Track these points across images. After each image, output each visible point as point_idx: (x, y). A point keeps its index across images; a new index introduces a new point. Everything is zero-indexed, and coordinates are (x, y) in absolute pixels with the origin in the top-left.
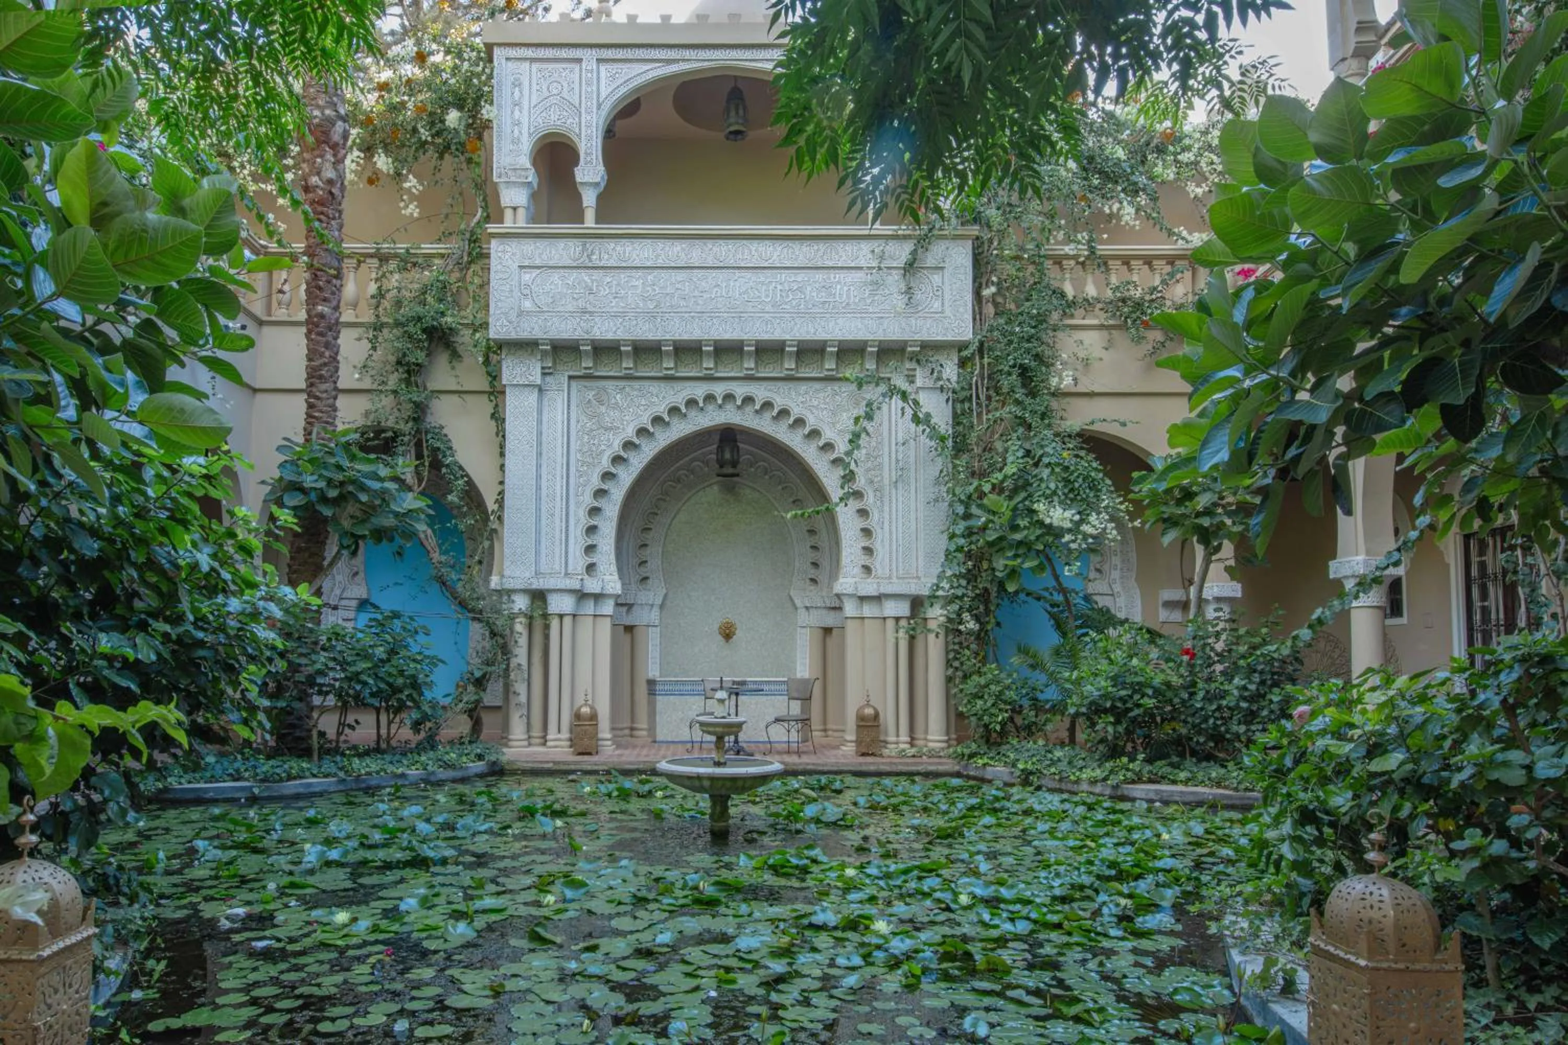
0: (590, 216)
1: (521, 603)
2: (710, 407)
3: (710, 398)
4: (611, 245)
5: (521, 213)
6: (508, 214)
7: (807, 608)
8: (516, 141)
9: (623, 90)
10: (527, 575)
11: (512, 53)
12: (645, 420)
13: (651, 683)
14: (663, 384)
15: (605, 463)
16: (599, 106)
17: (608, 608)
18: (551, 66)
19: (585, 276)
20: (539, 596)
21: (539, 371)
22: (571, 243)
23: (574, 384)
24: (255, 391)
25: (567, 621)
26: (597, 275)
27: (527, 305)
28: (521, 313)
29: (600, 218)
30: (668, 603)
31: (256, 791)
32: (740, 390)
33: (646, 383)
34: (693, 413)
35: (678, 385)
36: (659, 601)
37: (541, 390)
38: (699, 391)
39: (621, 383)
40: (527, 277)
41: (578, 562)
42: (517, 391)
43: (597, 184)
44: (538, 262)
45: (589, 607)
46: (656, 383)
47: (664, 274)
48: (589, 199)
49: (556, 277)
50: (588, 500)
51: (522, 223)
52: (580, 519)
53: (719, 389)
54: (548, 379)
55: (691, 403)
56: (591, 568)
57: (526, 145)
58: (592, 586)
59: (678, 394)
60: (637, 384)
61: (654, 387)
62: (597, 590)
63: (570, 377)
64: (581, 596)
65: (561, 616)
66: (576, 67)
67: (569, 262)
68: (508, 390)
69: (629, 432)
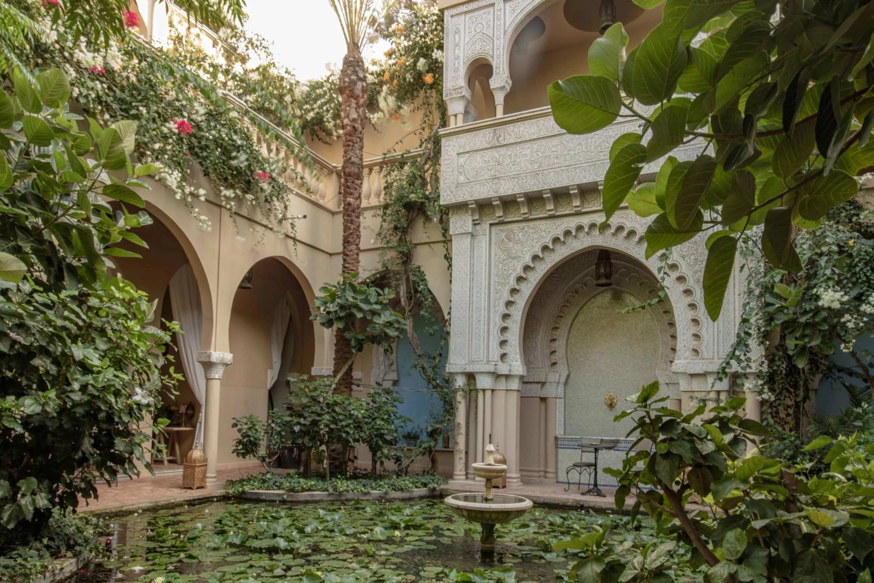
0: (500, 110)
1: (460, 382)
2: (581, 235)
3: (580, 228)
4: (510, 128)
5: (460, 117)
6: (452, 119)
7: (667, 384)
8: (456, 70)
9: (520, 17)
10: (463, 362)
11: (454, 11)
12: (537, 250)
13: (556, 439)
14: (548, 222)
15: (512, 283)
16: (505, 32)
17: (515, 385)
18: (475, 14)
19: (495, 153)
20: (471, 377)
21: (471, 222)
22: (487, 131)
23: (493, 228)
24: (331, 255)
25: (488, 394)
26: (502, 151)
27: (462, 179)
28: (458, 185)
29: (506, 111)
30: (570, 381)
31: (285, 497)
32: (600, 219)
33: (537, 223)
34: (568, 241)
35: (558, 222)
36: (563, 380)
37: (472, 235)
38: (572, 223)
39: (522, 225)
40: (462, 160)
41: (495, 352)
42: (459, 238)
43: (503, 88)
44: (468, 149)
45: (502, 385)
46: (544, 222)
47: (544, 142)
48: (499, 98)
49: (478, 157)
50: (502, 309)
51: (460, 123)
52: (497, 322)
53: (585, 221)
54: (478, 227)
55: (567, 233)
56: (503, 356)
57: (462, 71)
58: (503, 369)
59: (558, 228)
60: (531, 224)
61: (543, 225)
62: (507, 373)
63: (491, 225)
64: (497, 376)
65: (484, 390)
66: (491, 9)
67: (487, 146)
68: (453, 238)
69: (527, 259)
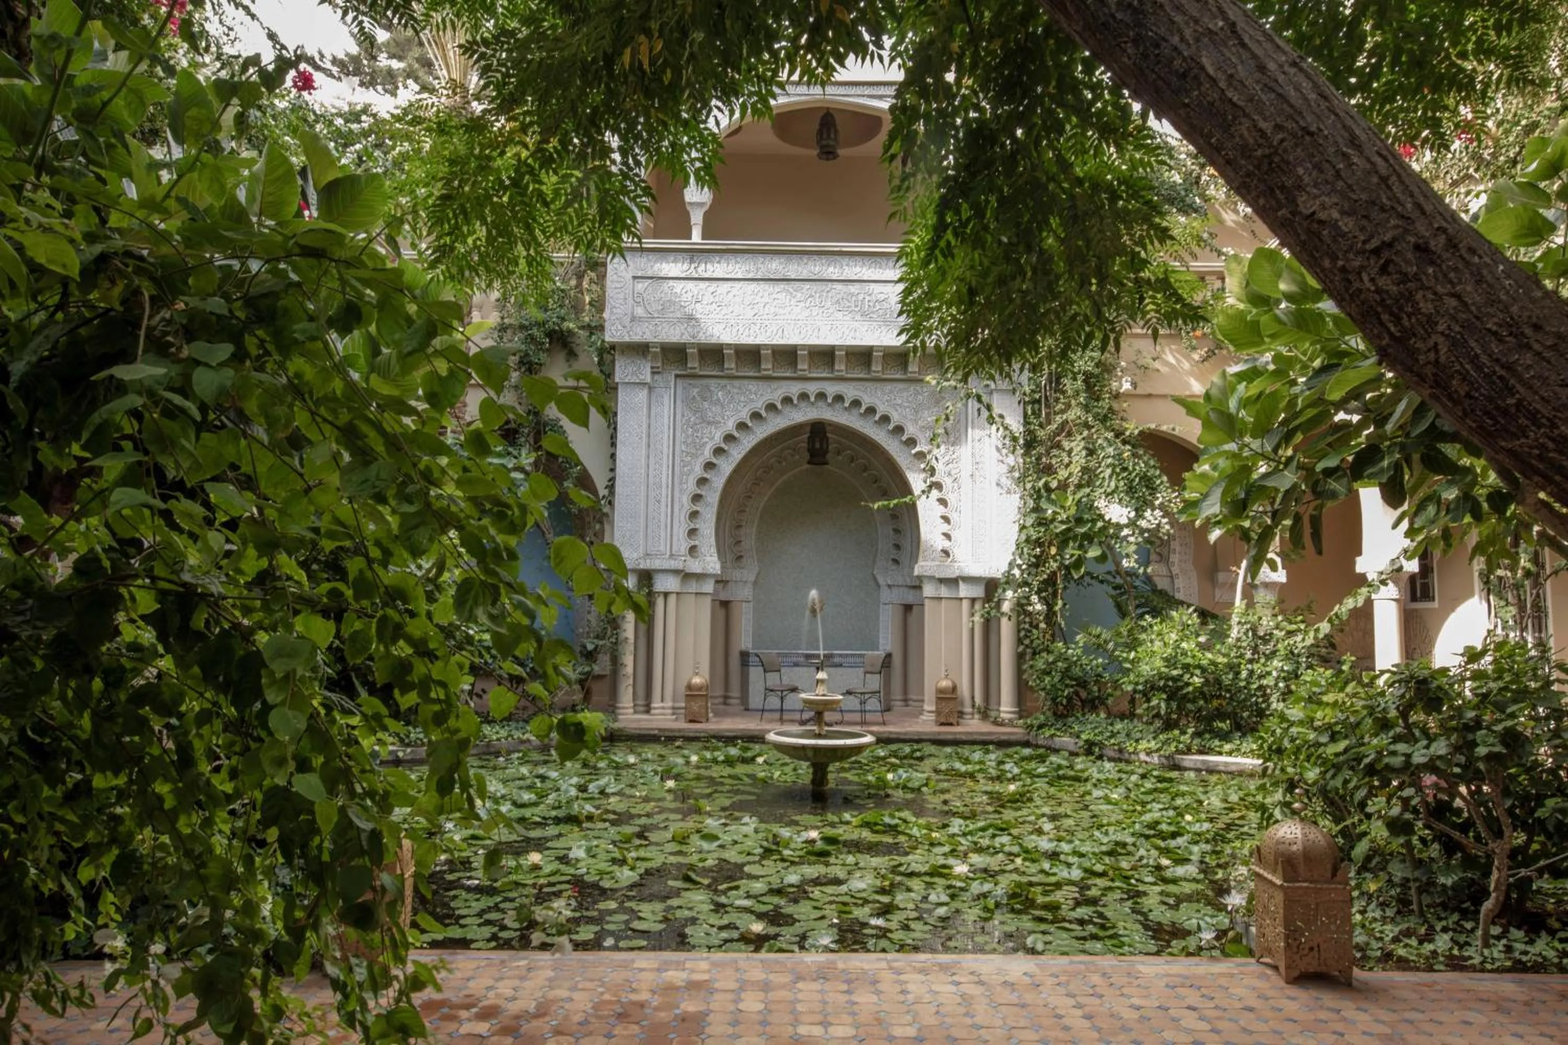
0: (697, 233)
2: (803, 404)
3: (804, 396)
4: (715, 258)
7: (889, 586)
10: (635, 555)
12: (744, 415)
13: (744, 655)
14: (761, 383)
15: (707, 454)
17: (709, 587)
19: (691, 286)
20: (646, 577)
21: (648, 370)
22: (679, 257)
23: (679, 381)
25: (672, 599)
26: (703, 285)
27: (639, 311)
28: (633, 319)
29: (706, 236)
30: (761, 579)
31: (401, 754)
32: (831, 389)
33: (746, 382)
34: (787, 409)
35: (775, 384)
36: (752, 578)
37: (651, 389)
38: (794, 389)
39: (723, 382)
40: (640, 286)
41: (682, 545)
42: (628, 388)
43: (704, 205)
44: (650, 274)
45: (693, 587)
46: (754, 382)
48: (697, 218)
49: (665, 286)
50: (691, 487)
52: (684, 503)
53: (812, 389)
54: (656, 377)
55: (787, 400)
56: (693, 550)
58: (695, 566)
59: (775, 392)
60: (736, 383)
61: (752, 386)
62: (699, 571)
63: (677, 376)
64: (686, 576)
65: (666, 595)
67: (678, 275)
68: (620, 388)
69: (730, 426)
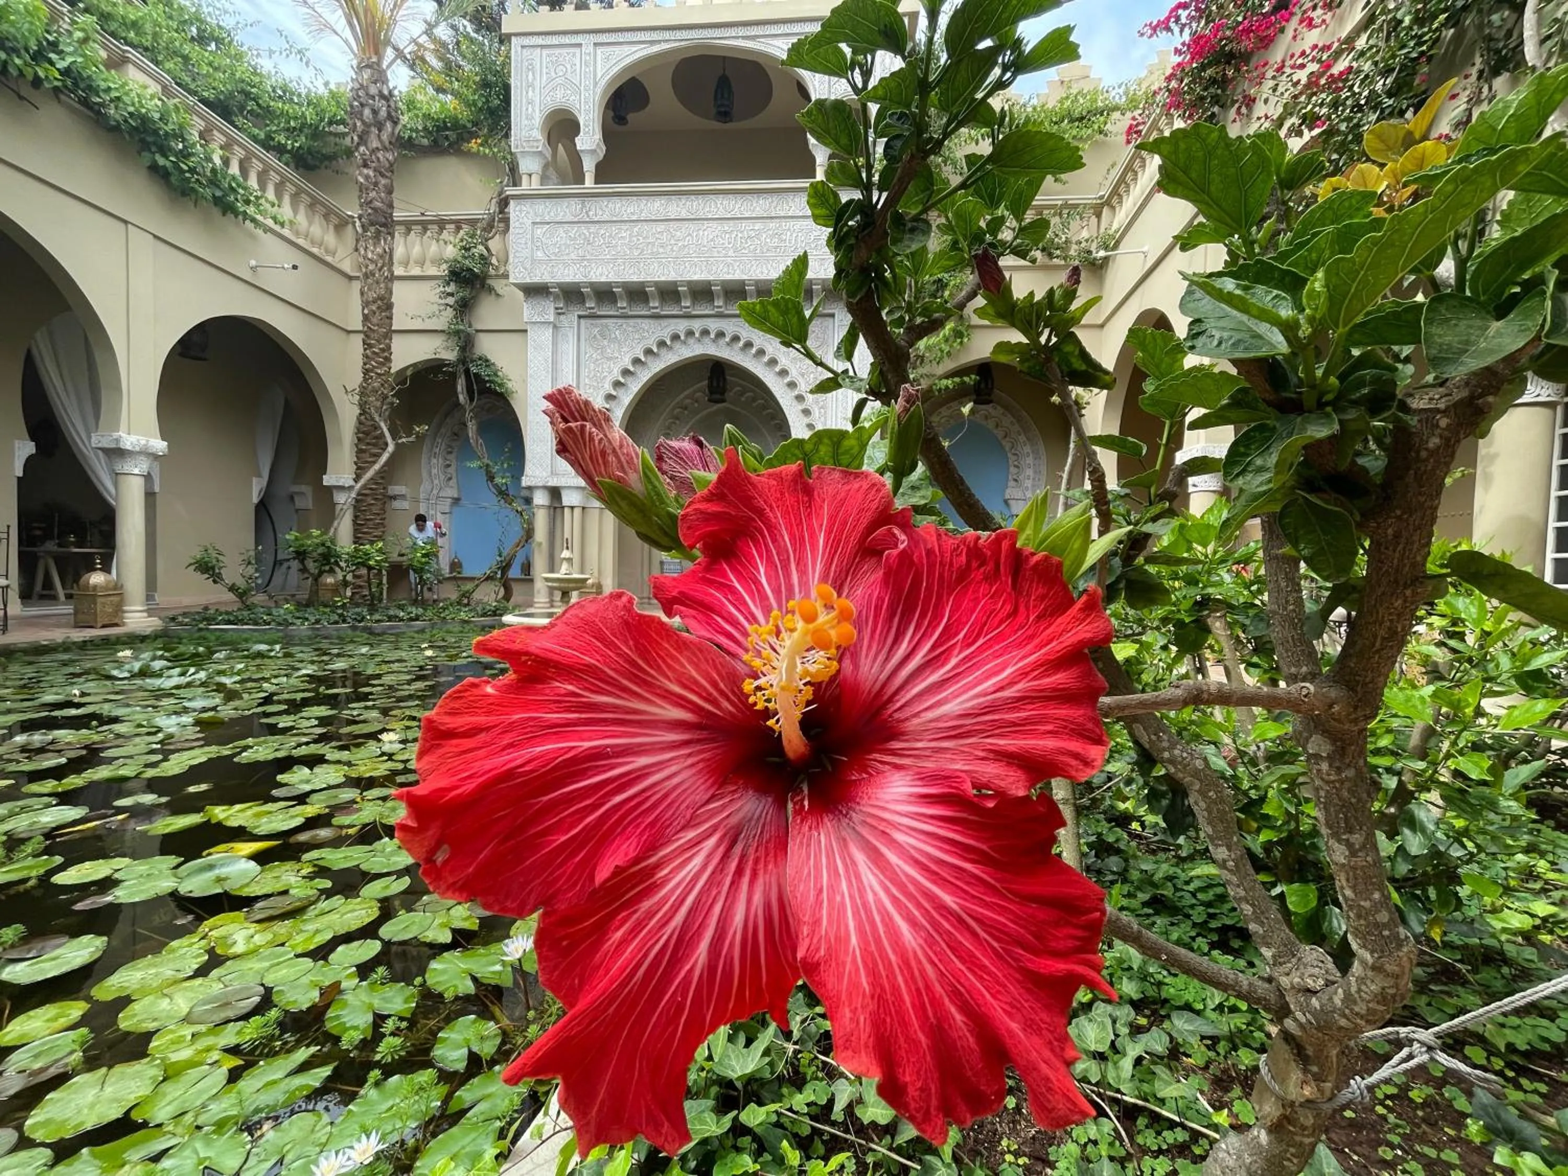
0: (590, 178)
1: (540, 499)
2: (691, 341)
3: (690, 333)
4: (604, 201)
5: (535, 178)
6: (525, 179)
8: (530, 118)
9: (616, 69)
10: (544, 475)
11: (527, 41)
12: (638, 352)
14: (651, 321)
15: (607, 387)
16: (596, 84)
18: (557, 51)
19: (583, 229)
20: (555, 492)
21: (552, 310)
22: (573, 201)
23: (583, 321)
24: (347, 331)
25: (577, 512)
26: (593, 228)
27: (539, 254)
28: (533, 261)
29: (597, 181)
32: (714, 325)
33: (639, 321)
34: (677, 345)
35: (665, 322)
37: (555, 327)
38: (681, 326)
39: (620, 321)
40: (539, 231)
42: (536, 328)
43: (593, 152)
44: (547, 219)
46: (647, 321)
47: (646, 226)
48: (589, 166)
49: (561, 230)
51: (535, 183)
53: (697, 325)
54: (562, 317)
55: (675, 337)
57: (538, 119)
59: (665, 329)
60: (631, 322)
61: (646, 324)
63: (580, 317)
65: (572, 508)
66: (577, 50)
67: (571, 219)
68: (529, 328)
69: (626, 362)
